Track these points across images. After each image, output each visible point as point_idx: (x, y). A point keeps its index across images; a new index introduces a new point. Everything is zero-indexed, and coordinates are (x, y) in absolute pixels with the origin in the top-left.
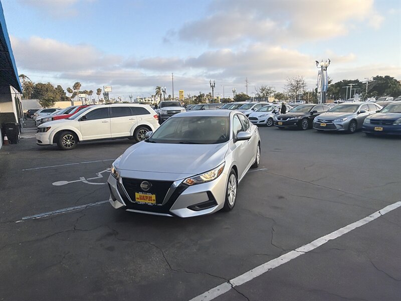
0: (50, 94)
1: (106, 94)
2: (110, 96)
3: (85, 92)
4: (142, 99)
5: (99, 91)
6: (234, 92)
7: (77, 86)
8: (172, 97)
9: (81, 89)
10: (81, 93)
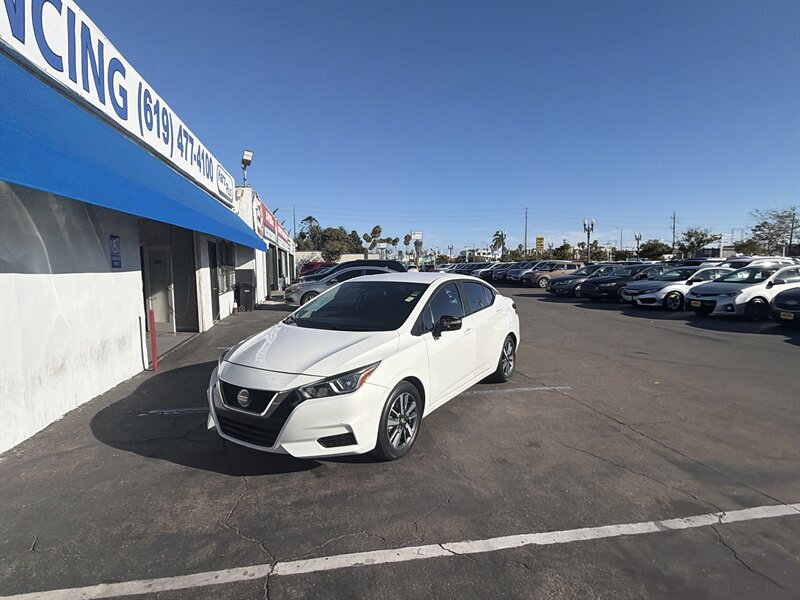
0: (337, 245)
1: (418, 244)
2: (424, 248)
3: (388, 241)
4: (473, 251)
5: (408, 239)
6: (638, 240)
7: (376, 231)
8: (523, 249)
9: (383, 236)
10: (382, 241)
